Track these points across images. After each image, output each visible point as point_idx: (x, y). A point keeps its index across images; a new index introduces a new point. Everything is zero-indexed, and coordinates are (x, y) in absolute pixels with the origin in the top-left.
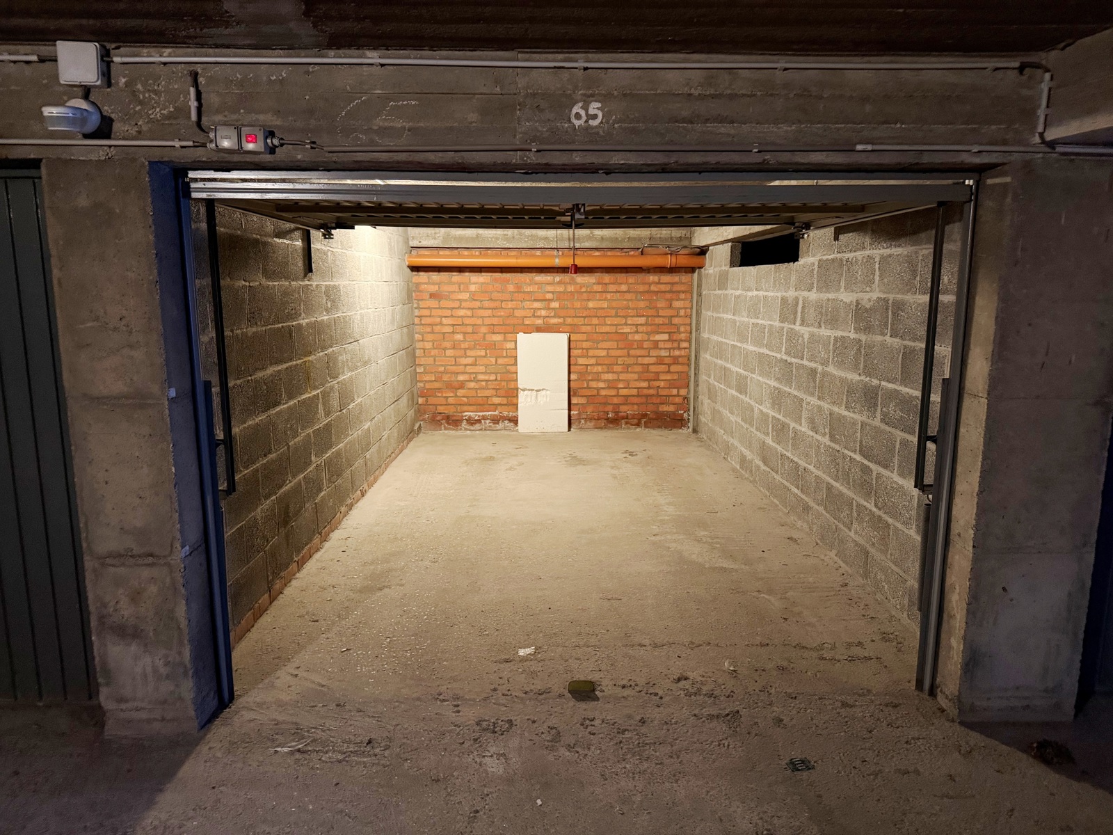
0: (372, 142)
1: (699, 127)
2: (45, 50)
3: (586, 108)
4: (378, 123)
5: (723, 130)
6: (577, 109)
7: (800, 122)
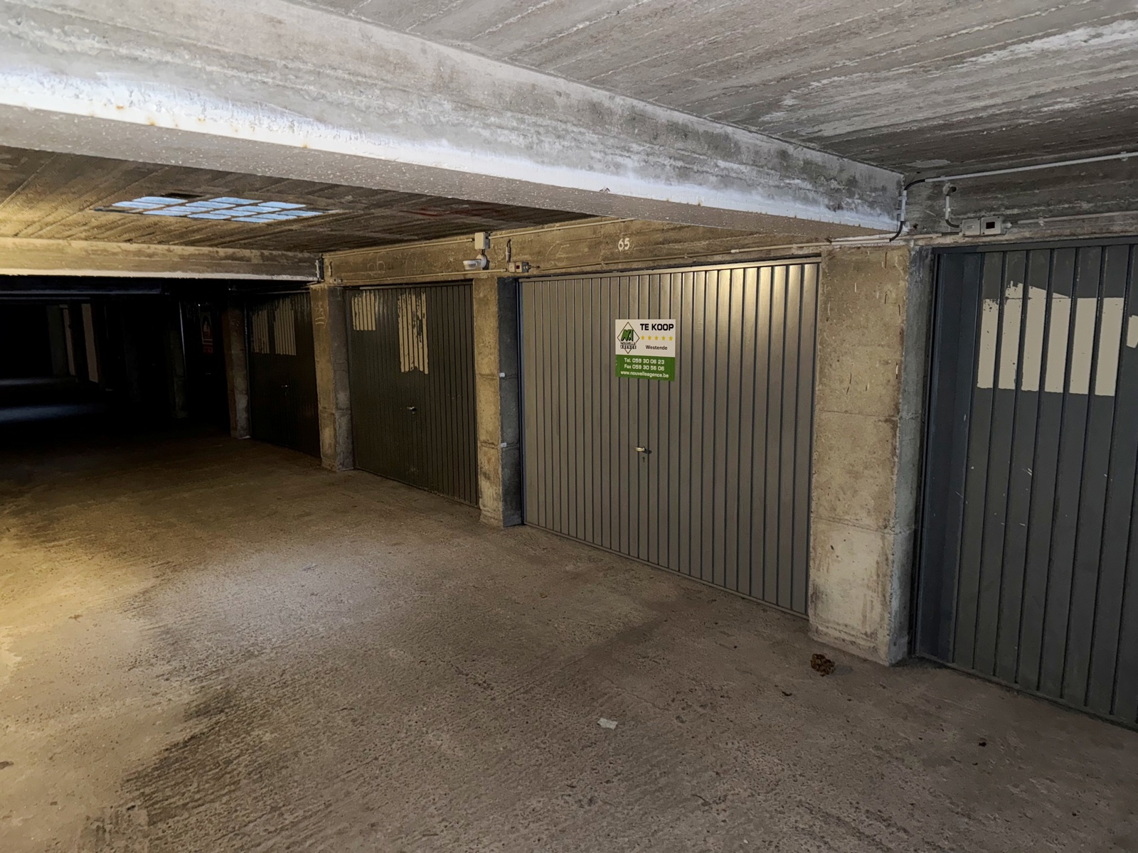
0: (556, 265)
1: (666, 246)
2: (471, 236)
3: (623, 241)
4: (558, 256)
5: (676, 247)
6: (621, 242)
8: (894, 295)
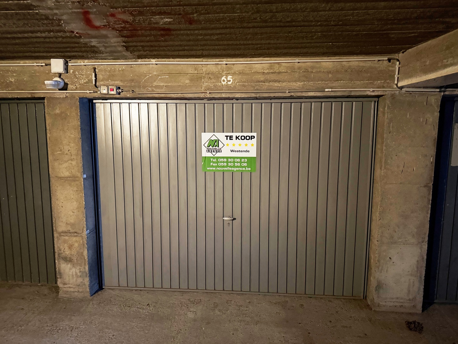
0: (153, 91)
1: (267, 84)
2: (47, 61)
3: (227, 78)
4: (155, 84)
5: (276, 85)
6: (223, 78)
7: (304, 81)
8: (431, 120)
